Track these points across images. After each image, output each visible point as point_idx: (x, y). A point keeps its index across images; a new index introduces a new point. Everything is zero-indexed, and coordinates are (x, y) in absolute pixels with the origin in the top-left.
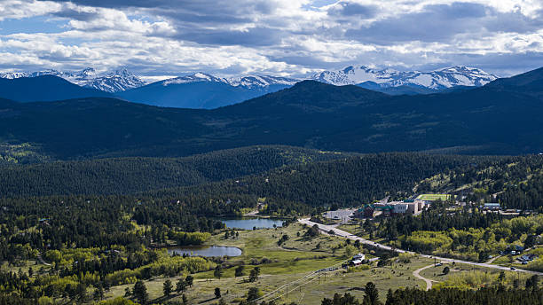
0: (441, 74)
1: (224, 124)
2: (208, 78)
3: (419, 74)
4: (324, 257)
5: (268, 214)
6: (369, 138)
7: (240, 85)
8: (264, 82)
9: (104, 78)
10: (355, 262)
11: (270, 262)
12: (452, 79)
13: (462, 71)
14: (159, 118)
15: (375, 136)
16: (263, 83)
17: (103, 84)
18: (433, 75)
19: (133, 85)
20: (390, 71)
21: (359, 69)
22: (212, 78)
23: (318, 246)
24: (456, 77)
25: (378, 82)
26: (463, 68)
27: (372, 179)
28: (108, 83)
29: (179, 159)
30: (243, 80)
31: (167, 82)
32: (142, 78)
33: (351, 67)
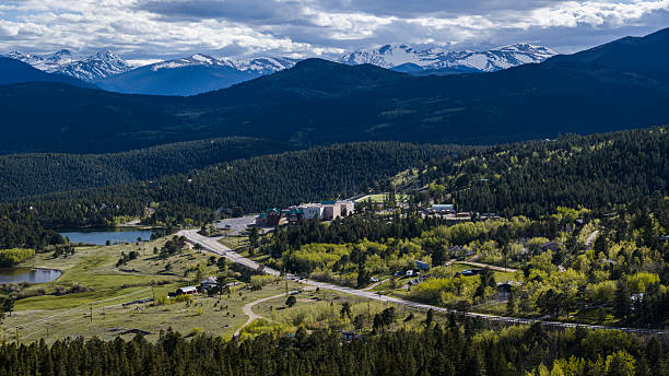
0: (499, 53)
1: (198, 114)
2: (208, 60)
3: (471, 54)
4: (166, 283)
5: (151, 223)
6: (373, 128)
7: (250, 69)
8: (279, 64)
9: (80, 62)
10: (185, 290)
11: (84, 290)
12: (511, 60)
13: (524, 49)
14: (109, 106)
15: (381, 126)
16: (278, 67)
17: (78, 69)
18: (488, 55)
19: (116, 70)
20: (436, 51)
21: (398, 49)
22: (213, 60)
23: (168, 267)
24: (517, 57)
25: (421, 64)
26: (527, 46)
27: (333, 177)
28: (85, 68)
29: (104, 156)
30: (253, 63)
31: (158, 67)
32: (130, 63)
33: (388, 47)
